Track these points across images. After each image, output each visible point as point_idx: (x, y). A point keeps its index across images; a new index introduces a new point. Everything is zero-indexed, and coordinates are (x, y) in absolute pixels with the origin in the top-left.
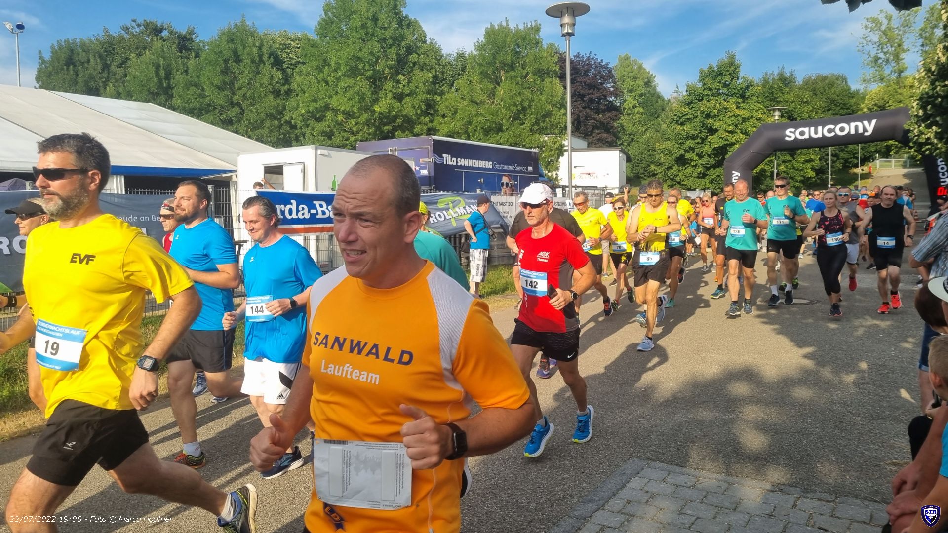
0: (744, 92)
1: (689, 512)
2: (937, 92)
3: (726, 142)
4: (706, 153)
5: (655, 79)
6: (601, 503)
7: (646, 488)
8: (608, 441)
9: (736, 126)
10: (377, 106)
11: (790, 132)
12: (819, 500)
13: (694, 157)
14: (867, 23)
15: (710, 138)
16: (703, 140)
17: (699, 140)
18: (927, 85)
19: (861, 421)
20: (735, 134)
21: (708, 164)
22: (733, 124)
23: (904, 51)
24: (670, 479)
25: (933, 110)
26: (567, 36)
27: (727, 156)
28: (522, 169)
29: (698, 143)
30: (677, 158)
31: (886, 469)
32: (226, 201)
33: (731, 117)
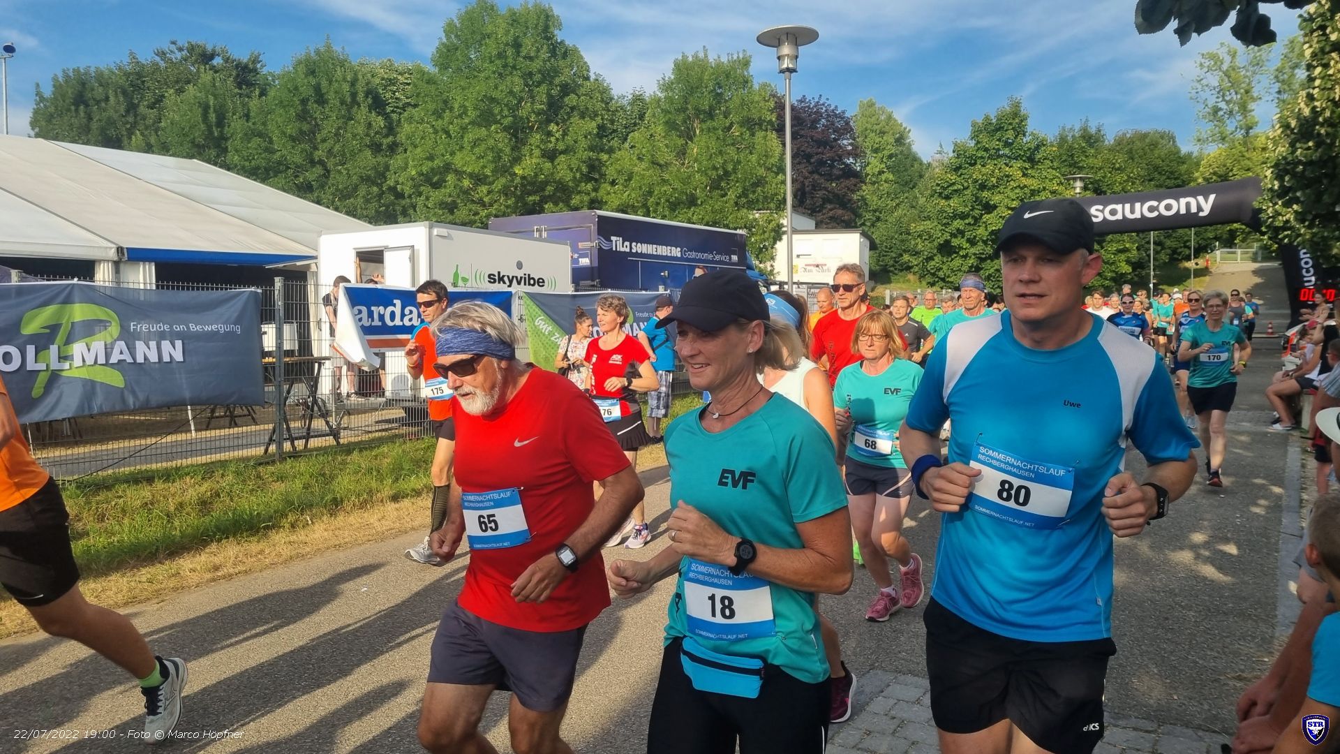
0: (1033, 153)
2: (1297, 156)
4: (981, 238)
5: (910, 134)
7: (893, 712)
10: (518, 167)
11: (1097, 210)
12: (1135, 729)
13: (964, 243)
14: (1203, 61)
15: (986, 217)
16: (976, 220)
17: (970, 220)
18: (1284, 146)
19: (1193, 616)
21: (983, 254)
22: (1018, 198)
23: (1254, 99)
25: (1292, 181)
26: (787, 73)
28: (723, 258)
29: (969, 224)
30: (940, 244)
31: (1228, 684)
32: (300, 300)
33: (1016, 188)
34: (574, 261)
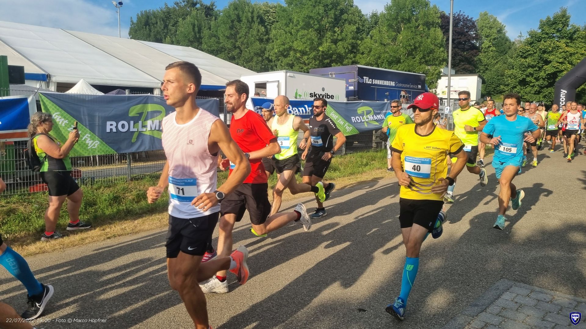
0: (572, 35)
1: (549, 319)
3: (557, 70)
4: (542, 77)
5: (505, 28)
6: (484, 307)
7: (516, 300)
8: (484, 266)
9: (565, 59)
10: (321, 47)
13: (533, 80)
15: (546, 66)
16: (540, 68)
17: (537, 69)
20: (564, 64)
21: (542, 85)
22: (563, 57)
24: (533, 295)
27: (557, 79)
28: (414, 87)
30: (520, 80)
33: (562, 52)
34: (347, 88)
